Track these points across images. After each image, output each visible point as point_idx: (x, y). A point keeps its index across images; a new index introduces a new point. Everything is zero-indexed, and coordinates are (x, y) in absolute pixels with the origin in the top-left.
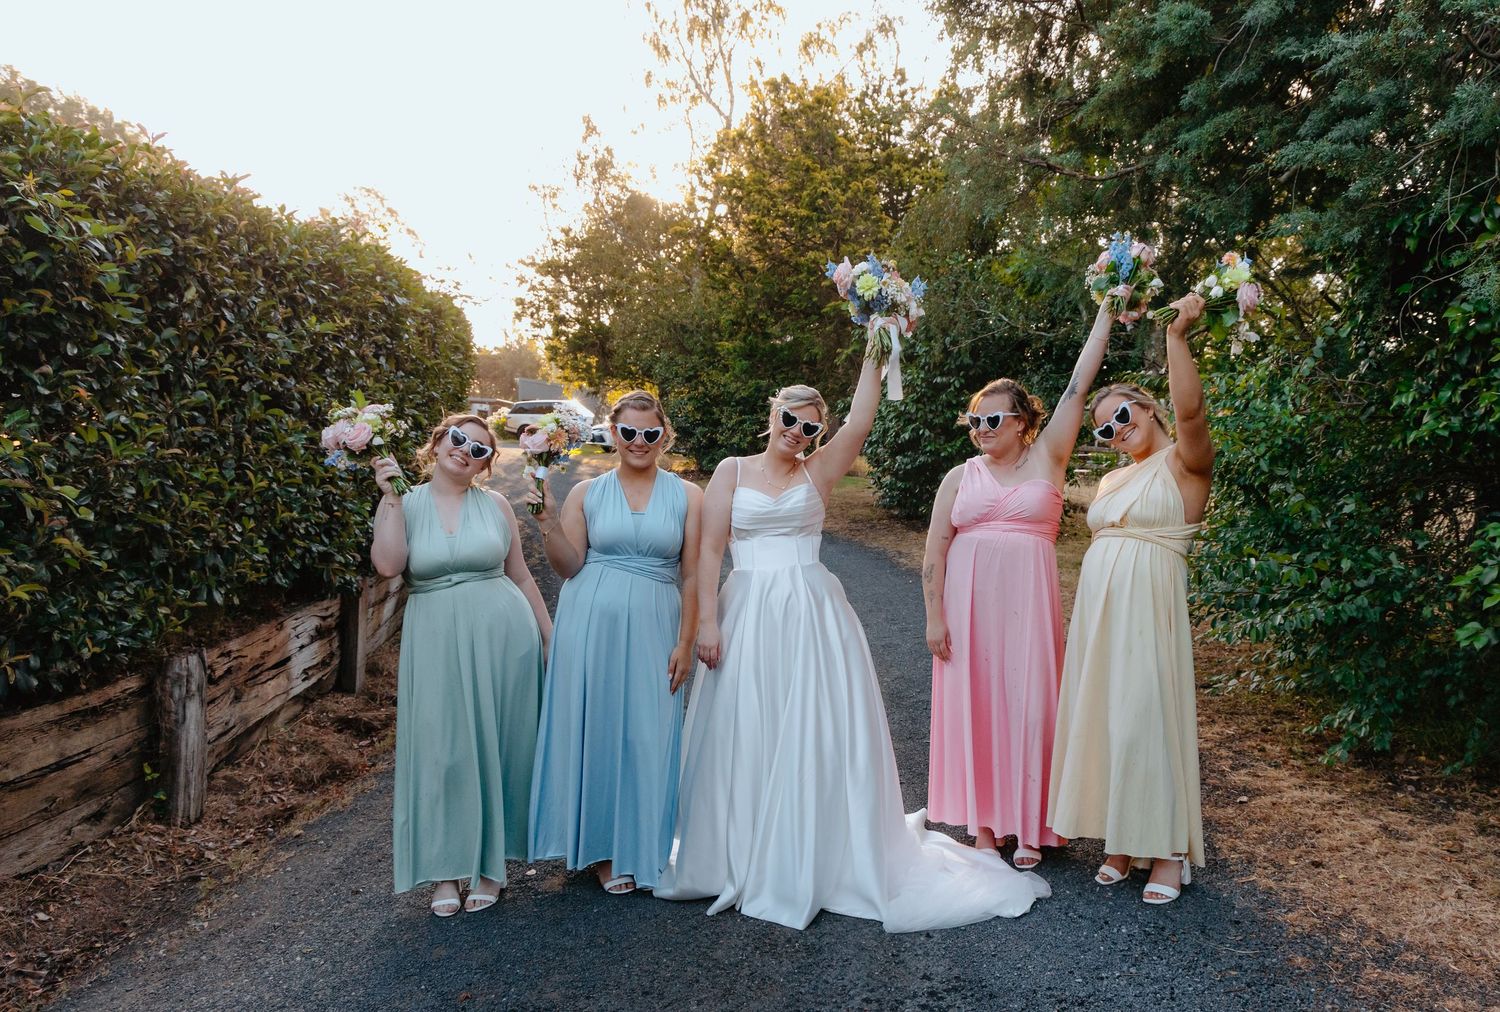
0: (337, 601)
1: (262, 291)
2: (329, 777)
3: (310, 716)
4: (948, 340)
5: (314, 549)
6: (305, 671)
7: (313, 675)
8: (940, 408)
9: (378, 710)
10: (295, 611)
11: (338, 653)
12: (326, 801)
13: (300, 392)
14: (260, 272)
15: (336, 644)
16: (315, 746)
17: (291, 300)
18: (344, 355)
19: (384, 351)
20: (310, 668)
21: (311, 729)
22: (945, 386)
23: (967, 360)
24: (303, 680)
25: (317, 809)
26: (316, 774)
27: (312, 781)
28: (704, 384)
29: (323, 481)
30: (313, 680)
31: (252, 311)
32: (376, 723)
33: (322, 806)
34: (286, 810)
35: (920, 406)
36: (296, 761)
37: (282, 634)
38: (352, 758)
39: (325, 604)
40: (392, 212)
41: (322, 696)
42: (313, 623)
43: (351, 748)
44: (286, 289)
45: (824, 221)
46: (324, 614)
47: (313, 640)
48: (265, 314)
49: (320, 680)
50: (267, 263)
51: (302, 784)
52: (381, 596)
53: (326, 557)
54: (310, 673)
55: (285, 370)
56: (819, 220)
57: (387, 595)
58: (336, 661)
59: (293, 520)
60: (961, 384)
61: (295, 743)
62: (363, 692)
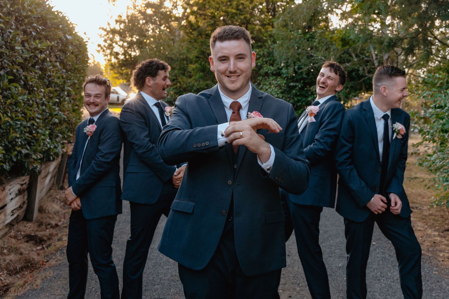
0: (28, 177)
1: (14, 27)
2: (25, 267)
3: (12, 233)
4: (296, 67)
5: (23, 152)
6: (12, 211)
7: (16, 213)
8: (292, 96)
9: (45, 231)
10: (10, 181)
11: (26, 202)
12: (26, 282)
13: (24, 76)
14: (14, 18)
15: (26, 197)
16: (16, 250)
17: (25, 32)
18: (44, 60)
19: (59, 60)
20: (14, 210)
21: (14, 241)
22: (294, 87)
23: (305, 76)
24: (11, 216)
25: (22, 286)
26: (19, 266)
27: (16, 269)
28: (180, 82)
29: (30, 119)
30: (15, 216)
31: (8, 36)
32: (45, 238)
33: (24, 284)
34: (5, 286)
35: (284, 95)
36: (8, 258)
37: (4, 193)
38: (34, 256)
39: (23, 178)
41: (17, 223)
42: (17, 187)
43: (33, 251)
44: (24, 27)
45: (242, 15)
46: (22, 183)
47: (17, 195)
48: (14, 37)
49: (18, 215)
50: (17, 14)
51: (11, 271)
52: (46, 174)
53: (27, 156)
54: (14, 212)
55: (19, 64)
56: (240, 14)
57: (48, 173)
58: (25, 206)
59: (16, 137)
60: (301, 86)
61: (6, 248)
62: (37, 221)
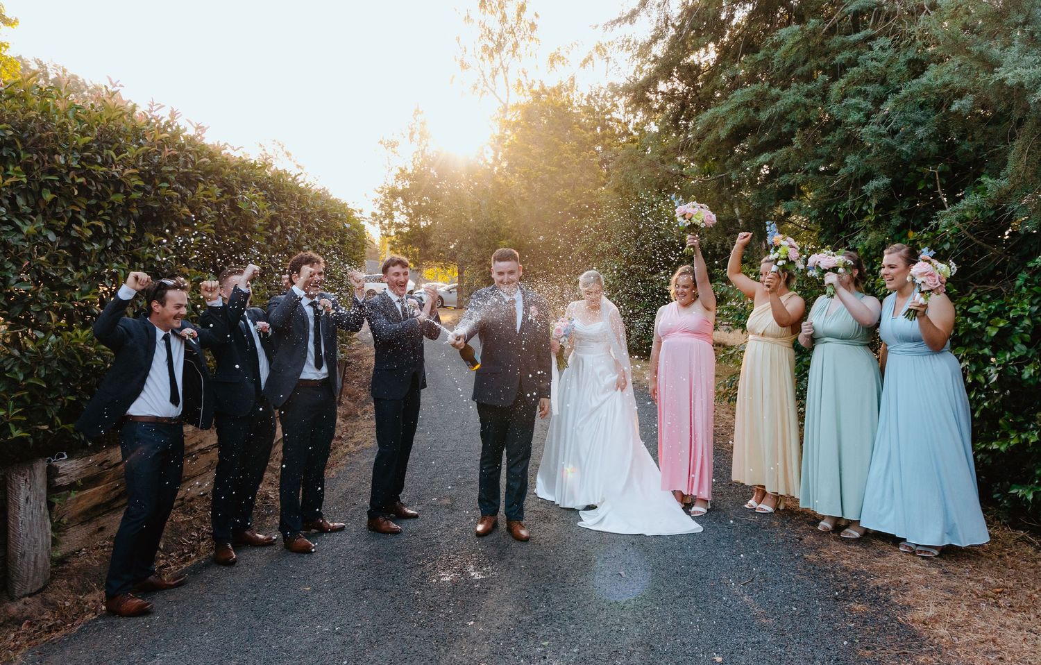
40: (288, 154)
56: (563, 173)
